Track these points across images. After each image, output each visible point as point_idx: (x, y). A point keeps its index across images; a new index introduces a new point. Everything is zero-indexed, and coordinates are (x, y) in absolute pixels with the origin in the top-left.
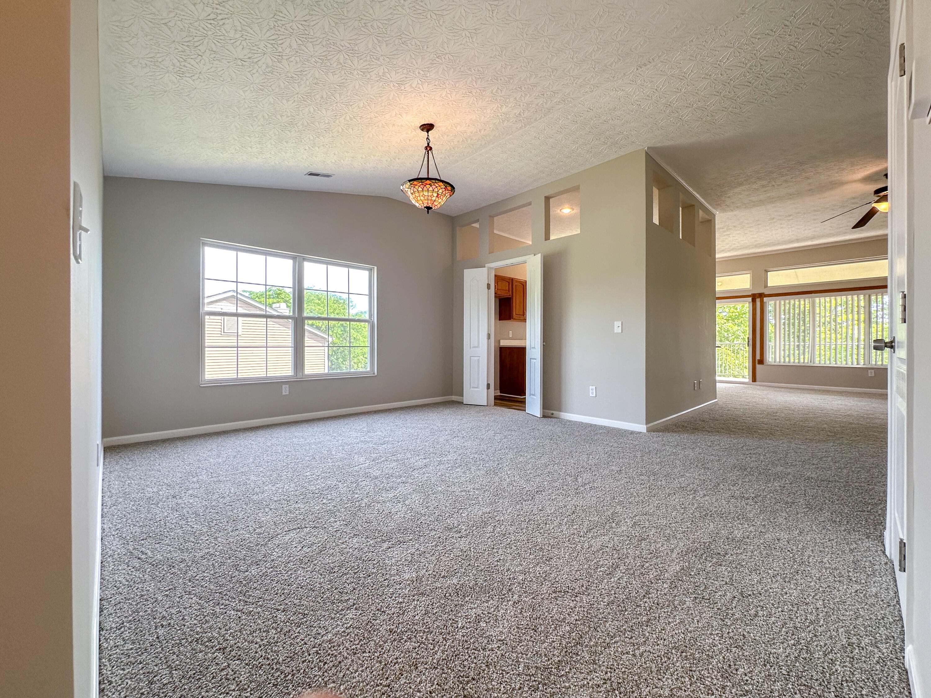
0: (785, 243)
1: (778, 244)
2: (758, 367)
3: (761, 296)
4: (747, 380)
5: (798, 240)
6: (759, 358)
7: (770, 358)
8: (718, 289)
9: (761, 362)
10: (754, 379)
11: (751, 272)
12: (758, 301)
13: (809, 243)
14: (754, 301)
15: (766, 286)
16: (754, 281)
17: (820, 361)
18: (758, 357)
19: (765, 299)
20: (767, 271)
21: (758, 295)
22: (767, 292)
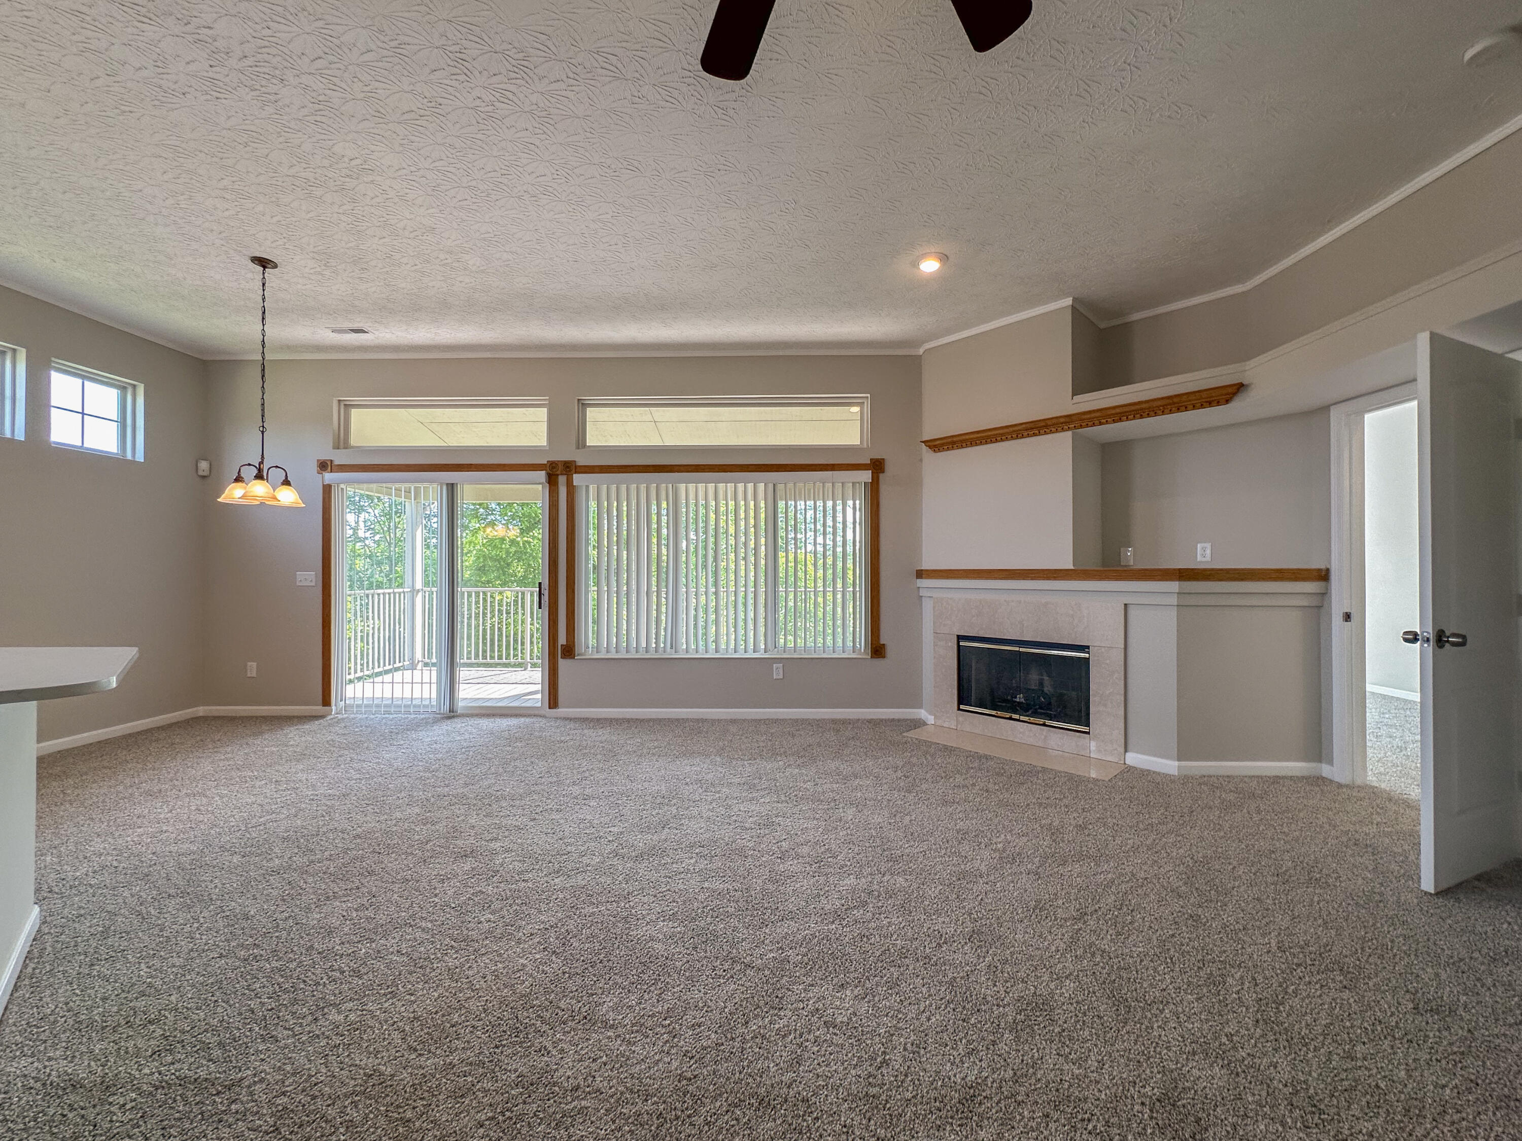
2: (565, 665)
3: (570, 468)
4: (534, 702)
6: (565, 643)
9: (569, 651)
10: (553, 701)
11: (548, 401)
12: (562, 479)
14: (552, 480)
15: (581, 442)
16: (555, 428)
18: (562, 640)
19: (579, 478)
20: (583, 406)
21: (561, 467)
22: (581, 461)
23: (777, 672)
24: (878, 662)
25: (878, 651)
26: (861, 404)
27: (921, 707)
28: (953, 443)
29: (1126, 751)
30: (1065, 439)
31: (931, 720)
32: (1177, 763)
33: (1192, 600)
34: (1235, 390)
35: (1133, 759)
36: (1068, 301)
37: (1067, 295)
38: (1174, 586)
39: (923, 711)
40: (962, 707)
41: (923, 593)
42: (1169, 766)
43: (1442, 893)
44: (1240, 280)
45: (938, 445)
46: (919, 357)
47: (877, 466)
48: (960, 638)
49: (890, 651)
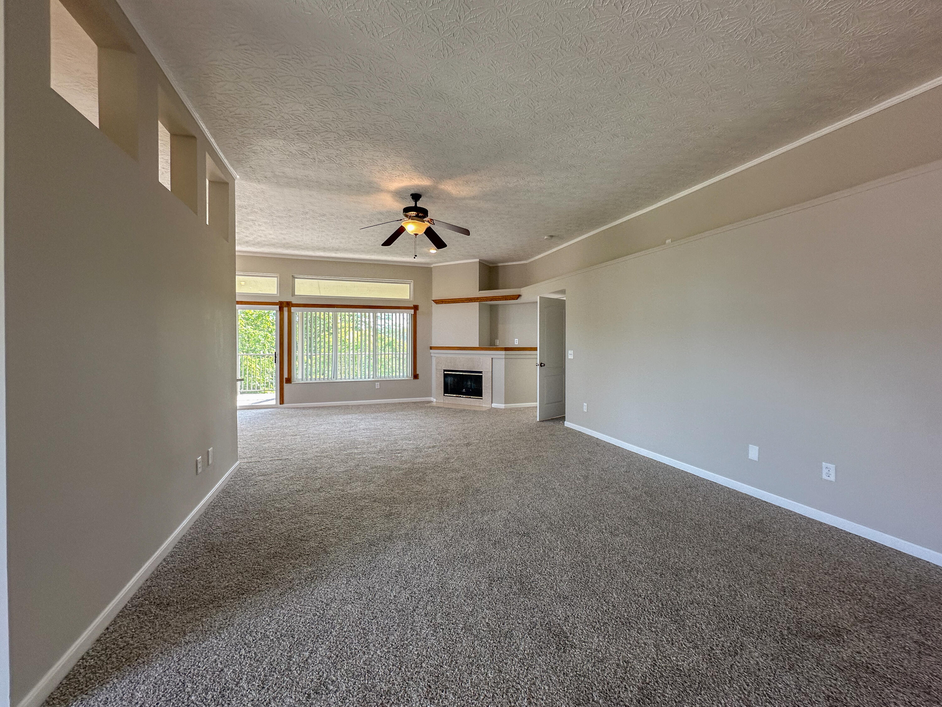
0: (314, 249)
1: (307, 249)
2: (286, 386)
3: (289, 304)
4: (273, 402)
5: (324, 249)
6: (287, 377)
7: (298, 375)
8: (238, 290)
9: (289, 381)
10: (282, 402)
11: (278, 275)
12: (286, 309)
13: (333, 255)
14: (281, 309)
15: (293, 294)
16: (281, 286)
17: (341, 377)
18: (286, 375)
19: (293, 309)
20: (294, 278)
21: (285, 304)
22: (294, 302)
23: (377, 386)
24: (416, 380)
25: (416, 376)
26: (410, 284)
27: (431, 397)
28: (443, 302)
29: (492, 403)
30: (477, 304)
31: (435, 400)
32: (504, 405)
33: (508, 357)
34: (518, 296)
35: (494, 405)
36: (478, 260)
37: (478, 258)
38: (503, 352)
39: (432, 398)
40: (445, 395)
41: (432, 355)
42: (502, 406)
43: (540, 421)
44: (526, 260)
45: (437, 302)
46: (431, 268)
47: (416, 308)
48: (445, 371)
49: (420, 376)
